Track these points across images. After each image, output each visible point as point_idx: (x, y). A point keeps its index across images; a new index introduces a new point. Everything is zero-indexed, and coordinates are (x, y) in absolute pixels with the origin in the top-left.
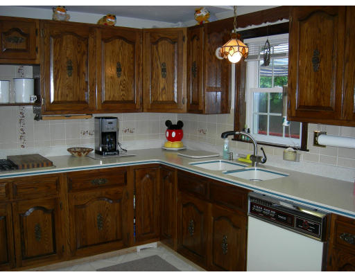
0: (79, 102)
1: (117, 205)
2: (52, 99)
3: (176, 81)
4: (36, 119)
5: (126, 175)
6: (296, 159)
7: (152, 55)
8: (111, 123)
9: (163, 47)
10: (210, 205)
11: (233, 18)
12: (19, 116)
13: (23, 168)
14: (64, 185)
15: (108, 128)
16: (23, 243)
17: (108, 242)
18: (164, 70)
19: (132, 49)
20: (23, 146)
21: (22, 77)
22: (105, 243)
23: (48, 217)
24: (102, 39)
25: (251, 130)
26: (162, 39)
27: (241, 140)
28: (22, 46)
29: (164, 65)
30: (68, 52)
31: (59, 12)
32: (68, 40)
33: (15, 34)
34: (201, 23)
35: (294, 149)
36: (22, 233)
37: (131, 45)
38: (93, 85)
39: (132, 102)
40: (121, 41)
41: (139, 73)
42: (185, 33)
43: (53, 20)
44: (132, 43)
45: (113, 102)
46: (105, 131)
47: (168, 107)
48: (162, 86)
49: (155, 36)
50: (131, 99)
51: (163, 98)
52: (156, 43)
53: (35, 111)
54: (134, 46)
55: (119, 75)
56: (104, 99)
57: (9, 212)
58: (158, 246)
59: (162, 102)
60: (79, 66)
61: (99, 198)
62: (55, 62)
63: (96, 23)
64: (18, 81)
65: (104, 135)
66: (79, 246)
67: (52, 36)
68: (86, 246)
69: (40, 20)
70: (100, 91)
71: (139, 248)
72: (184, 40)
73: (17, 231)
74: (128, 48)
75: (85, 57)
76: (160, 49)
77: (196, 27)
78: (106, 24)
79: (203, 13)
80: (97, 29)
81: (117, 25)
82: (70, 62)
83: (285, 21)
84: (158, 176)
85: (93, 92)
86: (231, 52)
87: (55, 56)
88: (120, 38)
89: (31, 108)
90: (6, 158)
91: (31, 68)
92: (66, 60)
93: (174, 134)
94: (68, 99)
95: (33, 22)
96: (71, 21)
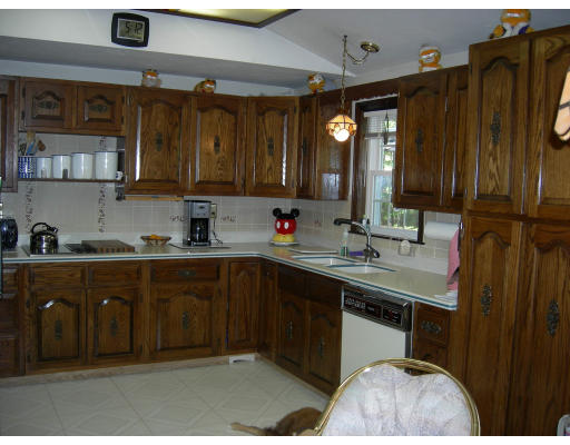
0: (168, 181)
1: (206, 303)
2: (138, 177)
3: (284, 160)
4: (118, 199)
5: (218, 267)
6: (411, 253)
7: (258, 128)
8: (202, 207)
9: (271, 119)
10: (308, 302)
11: (340, 90)
12: (99, 195)
13: (102, 251)
14: (146, 274)
15: (198, 213)
16: (96, 337)
17: (195, 347)
18: (271, 147)
19: (233, 121)
20: (101, 231)
21: (104, 151)
22: (191, 347)
23: (127, 309)
24: (199, 109)
25: (371, 221)
26: (269, 109)
27: (358, 233)
28: (106, 115)
29: (271, 140)
30: (159, 123)
31: (149, 77)
32: (158, 109)
33: (100, 102)
34: (315, 91)
35: (411, 242)
36: (96, 326)
37: (232, 117)
38: (186, 161)
39: (232, 183)
40: (220, 111)
41: (241, 150)
42: (297, 104)
43: (143, 86)
44: (234, 113)
45: (208, 182)
46: (195, 216)
47: (275, 191)
48: (268, 165)
49: (262, 105)
50: (230, 179)
51: (269, 180)
52: (263, 114)
53: (117, 190)
54: (236, 118)
55: (217, 151)
56: (198, 179)
57: (83, 298)
58: (256, 359)
59: (267, 185)
60: (170, 140)
61: (186, 293)
62: (142, 134)
63: (191, 89)
64: (99, 155)
65: (194, 221)
66: (159, 347)
67: (140, 104)
68: (168, 349)
69: (128, 87)
70: (194, 170)
71: (232, 358)
72: (295, 111)
73: (91, 322)
74: (228, 119)
75: (177, 130)
76: (267, 121)
77: (310, 96)
78: (204, 91)
79: (317, 81)
80: (193, 98)
81: (216, 92)
82: (160, 134)
83: (394, 95)
84: (258, 272)
85: (185, 170)
86: (337, 129)
87: (142, 127)
88: (219, 107)
89: (112, 186)
90: (80, 242)
91: (114, 140)
92: (155, 132)
93: (287, 225)
94: (156, 178)
95: (119, 87)
96: (162, 86)
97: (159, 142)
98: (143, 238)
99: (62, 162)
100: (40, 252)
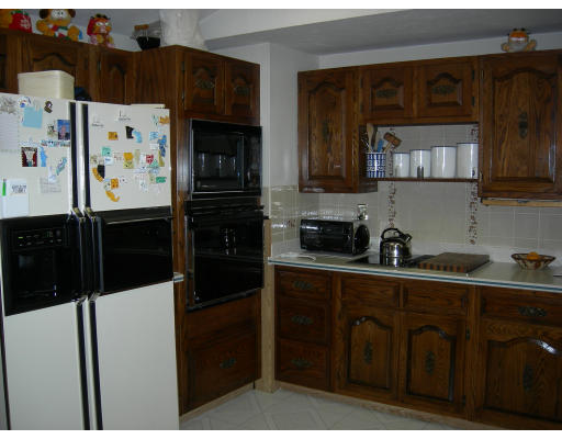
0: (538, 179)
20: (473, 242)
23: (447, 345)
28: (452, 98)
31: (514, 39)
33: (444, 81)
60: (538, 121)
62: (501, 117)
82: (524, 116)
87: (499, 107)
92: (516, 114)
95: (468, 60)
96: (538, 49)
97: (523, 126)
98: (513, 256)
99: (421, 158)
100: (390, 265)
